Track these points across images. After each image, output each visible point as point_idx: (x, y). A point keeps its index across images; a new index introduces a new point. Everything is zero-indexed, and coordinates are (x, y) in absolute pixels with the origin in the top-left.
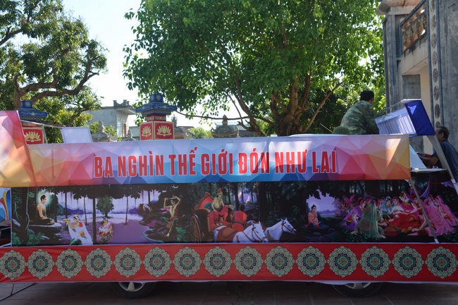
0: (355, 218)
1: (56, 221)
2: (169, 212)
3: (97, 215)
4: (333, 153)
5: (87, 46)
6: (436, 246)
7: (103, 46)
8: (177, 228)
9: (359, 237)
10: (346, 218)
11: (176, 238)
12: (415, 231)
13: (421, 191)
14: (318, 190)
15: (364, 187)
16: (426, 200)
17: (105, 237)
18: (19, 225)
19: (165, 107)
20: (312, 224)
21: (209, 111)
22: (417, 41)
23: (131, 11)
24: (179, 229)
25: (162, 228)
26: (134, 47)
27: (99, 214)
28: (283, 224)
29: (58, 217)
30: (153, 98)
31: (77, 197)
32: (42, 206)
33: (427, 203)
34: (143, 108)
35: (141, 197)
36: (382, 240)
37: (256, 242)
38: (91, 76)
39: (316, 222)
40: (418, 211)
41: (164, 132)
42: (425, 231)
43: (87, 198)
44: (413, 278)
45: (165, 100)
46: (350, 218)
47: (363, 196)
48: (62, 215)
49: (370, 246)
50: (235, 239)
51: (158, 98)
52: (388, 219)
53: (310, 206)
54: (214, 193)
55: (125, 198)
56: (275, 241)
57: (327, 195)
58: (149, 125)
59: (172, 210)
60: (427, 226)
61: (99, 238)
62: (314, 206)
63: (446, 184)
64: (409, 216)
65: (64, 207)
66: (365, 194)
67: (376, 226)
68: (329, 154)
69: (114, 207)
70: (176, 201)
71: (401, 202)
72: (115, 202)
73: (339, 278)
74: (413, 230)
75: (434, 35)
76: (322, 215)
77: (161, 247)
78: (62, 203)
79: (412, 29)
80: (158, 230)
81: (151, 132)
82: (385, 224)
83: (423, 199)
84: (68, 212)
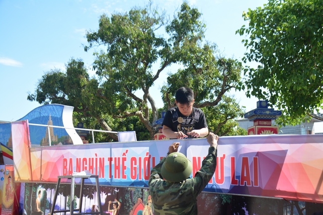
4: (255, 159)
14: (244, 209)
18: (27, 214)
19: (268, 112)
30: (258, 104)
32: (39, 199)
35: (94, 198)
38: (227, 89)
43: (62, 195)
51: (264, 104)
54: (145, 200)
55: (84, 198)
58: (253, 130)
65: (50, 202)
68: (250, 161)
70: (117, 205)
78: (49, 198)
84: (51, 207)
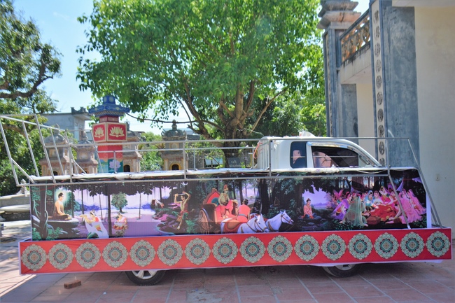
0: (343, 209)
1: (73, 217)
2: (179, 207)
3: (112, 211)
5: (41, 50)
6: (409, 232)
7: (57, 51)
8: (187, 221)
9: (346, 226)
10: (336, 210)
11: (186, 230)
12: (391, 220)
13: (397, 186)
14: (313, 186)
15: (351, 183)
16: (400, 194)
17: (120, 231)
18: (38, 221)
19: (118, 109)
20: (306, 215)
21: (159, 115)
22: (357, 52)
23: (85, 15)
24: (188, 222)
25: (173, 221)
26: (87, 48)
27: (114, 210)
28: (282, 216)
29: (75, 213)
30: (106, 99)
31: (92, 194)
32: (60, 203)
33: (401, 196)
34: (96, 109)
35: (153, 193)
36: (365, 228)
37: (258, 233)
38: (45, 79)
39: (311, 214)
40: (395, 203)
41: (117, 133)
42: (399, 219)
43: (102, 195)
44: (390, 259)
45: (117, 102)
46: (339, 210)
47: (349, 190)
48: (78, 211)
49: (357, 233)
50: (239, 230)
51: (111, 99)
52: (370, 210)
53: (305, 200)
54: (221, 189)
55: (138, 194)
56: (275, 231)
57: (320, 190)
58: (102, 127)
59: (182, 205)
60: (401, 215)
61: (114, 232)
62: (308, 200)
63: (416, 180)
64: (387, 207)
65: (81, 203)
66: (352, 189)
67: (361, 216)
69: (128, 203)
70: (186, 196)
71: (380, 195)
72: (128, 198)
73: (331, 261)
74: (390, 219)
75: (378, 45)
76: (316, 208)
77: (173, 239)
78: (79, 200)
79: (351, 42)
80: (170, 223)
81: (104, 133)
82: (367, 214)
83: (398, 192)
84: (84, 208)
